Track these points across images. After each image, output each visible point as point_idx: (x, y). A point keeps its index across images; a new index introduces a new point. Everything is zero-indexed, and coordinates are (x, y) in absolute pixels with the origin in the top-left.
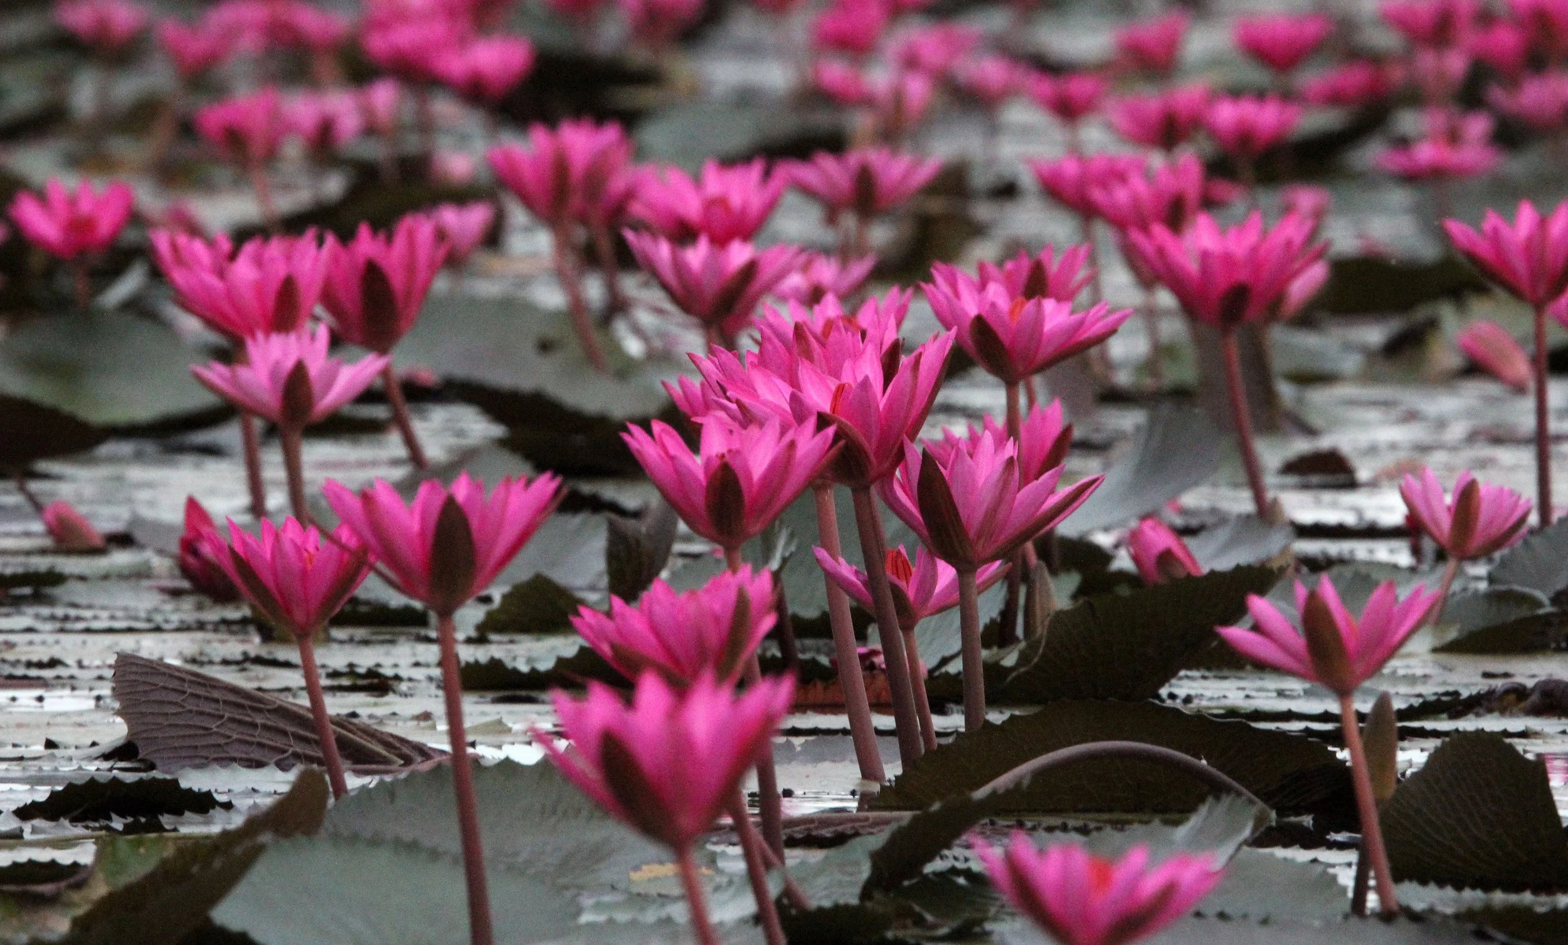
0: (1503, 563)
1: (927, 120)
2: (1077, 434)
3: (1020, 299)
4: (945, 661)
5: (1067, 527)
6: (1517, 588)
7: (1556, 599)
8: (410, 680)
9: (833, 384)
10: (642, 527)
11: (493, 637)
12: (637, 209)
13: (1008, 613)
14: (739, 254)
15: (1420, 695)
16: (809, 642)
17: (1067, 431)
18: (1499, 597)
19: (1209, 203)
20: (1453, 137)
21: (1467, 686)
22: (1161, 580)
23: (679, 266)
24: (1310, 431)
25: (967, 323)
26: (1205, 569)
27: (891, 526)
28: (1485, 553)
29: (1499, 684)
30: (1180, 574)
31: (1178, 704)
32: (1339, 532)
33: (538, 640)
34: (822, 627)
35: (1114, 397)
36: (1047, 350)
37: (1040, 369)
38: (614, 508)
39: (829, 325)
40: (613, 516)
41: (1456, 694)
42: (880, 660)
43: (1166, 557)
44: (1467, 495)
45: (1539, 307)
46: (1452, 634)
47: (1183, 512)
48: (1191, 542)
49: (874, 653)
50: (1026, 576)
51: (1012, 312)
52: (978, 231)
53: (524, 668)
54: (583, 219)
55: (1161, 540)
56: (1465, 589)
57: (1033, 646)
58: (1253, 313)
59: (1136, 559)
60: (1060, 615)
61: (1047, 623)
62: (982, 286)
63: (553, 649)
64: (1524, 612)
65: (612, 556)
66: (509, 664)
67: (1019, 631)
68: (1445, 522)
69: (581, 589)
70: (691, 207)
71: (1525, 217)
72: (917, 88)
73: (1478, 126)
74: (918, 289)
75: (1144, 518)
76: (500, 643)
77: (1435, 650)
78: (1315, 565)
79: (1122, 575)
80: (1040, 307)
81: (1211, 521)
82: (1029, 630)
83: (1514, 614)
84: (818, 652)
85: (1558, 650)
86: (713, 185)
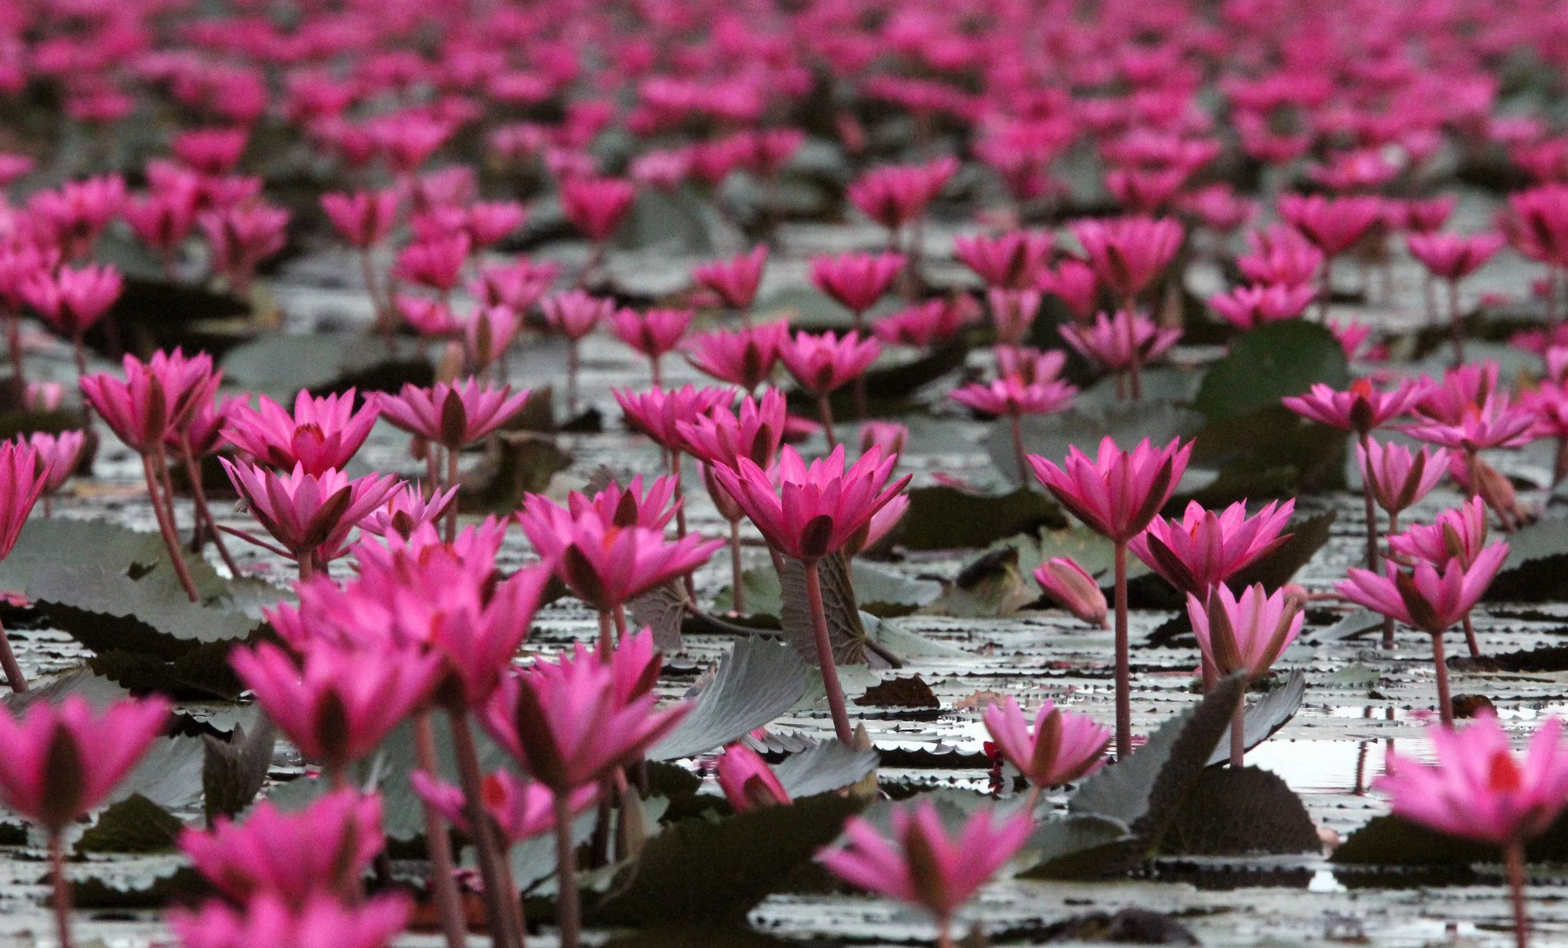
0: (1083, 790)
2: (666, 662)
3: (612, 529)
4: (537, 883)
5: (656, 754)
6: (1097, 815)
7: (1134, 828)
8: (10, 897)
9: (431, 611)
10: (239, 749)
11: (92, 856)
12: (229, 437)
13: (599, 836)
14: (334, 482)
15: (1004, 922)
16: (402, 863)
17: (658, 658)
18: (1081, 825)
19: (792, 438)
20: (1028, 374)
21: (1051, 912)
22: (749, 806)
23: (273, 491)
24: (892, 661)
25: (561, 551)
26: (793, 794)
27: (484, 749)
28: (1063, 783)
29: (1081, 911)
30: (769, 800)
31: (767, 928)
32: (920, 759)
33: (136, 859)
34: (417, 849)
35: (699, 626)
36: (640, 579)
37: (631, 597)
38: (207, 728)
39: (427, 553)
40: (209, 737)
41: (1038, 921)
42: (475, 882)
43: (754, 783)
45: (1120, 541)
46: (1034, 861)
47: (767, 738)
48: (777, 768)
49: (469, 874)
50: (617, 801)
51: (606, 540)
52: (564, 462)
53: (122, 887)
54: (173, 446)
55: (748, 766)
56: (1046, 818)
57: (625, 872)
58: (835, 544)
59: (723, 784)
60: (652, 840)
61: (639, 848)
62: (575, 516)
63: (148, 869)
64: (1104, 840)
65: (209, 778)
66: (109, 883)
67: (610, 854)
68: (1027, 752)
69: (178, 810)
70: (283, 435)
71: (1107, 454)
72: (502, 319)
73: (1051, 362)
74: (513, 519)
75: (730, 745)
76: (98, 861)
77: (1018, 876)
78: (899, 792)
79: (709, 799)
80: (632, 538)
81: (794, 748)
82: (620, 854)
83: (1095, 841)
84: (412, 872)
85: (1137, 878)
86: (306, 413)
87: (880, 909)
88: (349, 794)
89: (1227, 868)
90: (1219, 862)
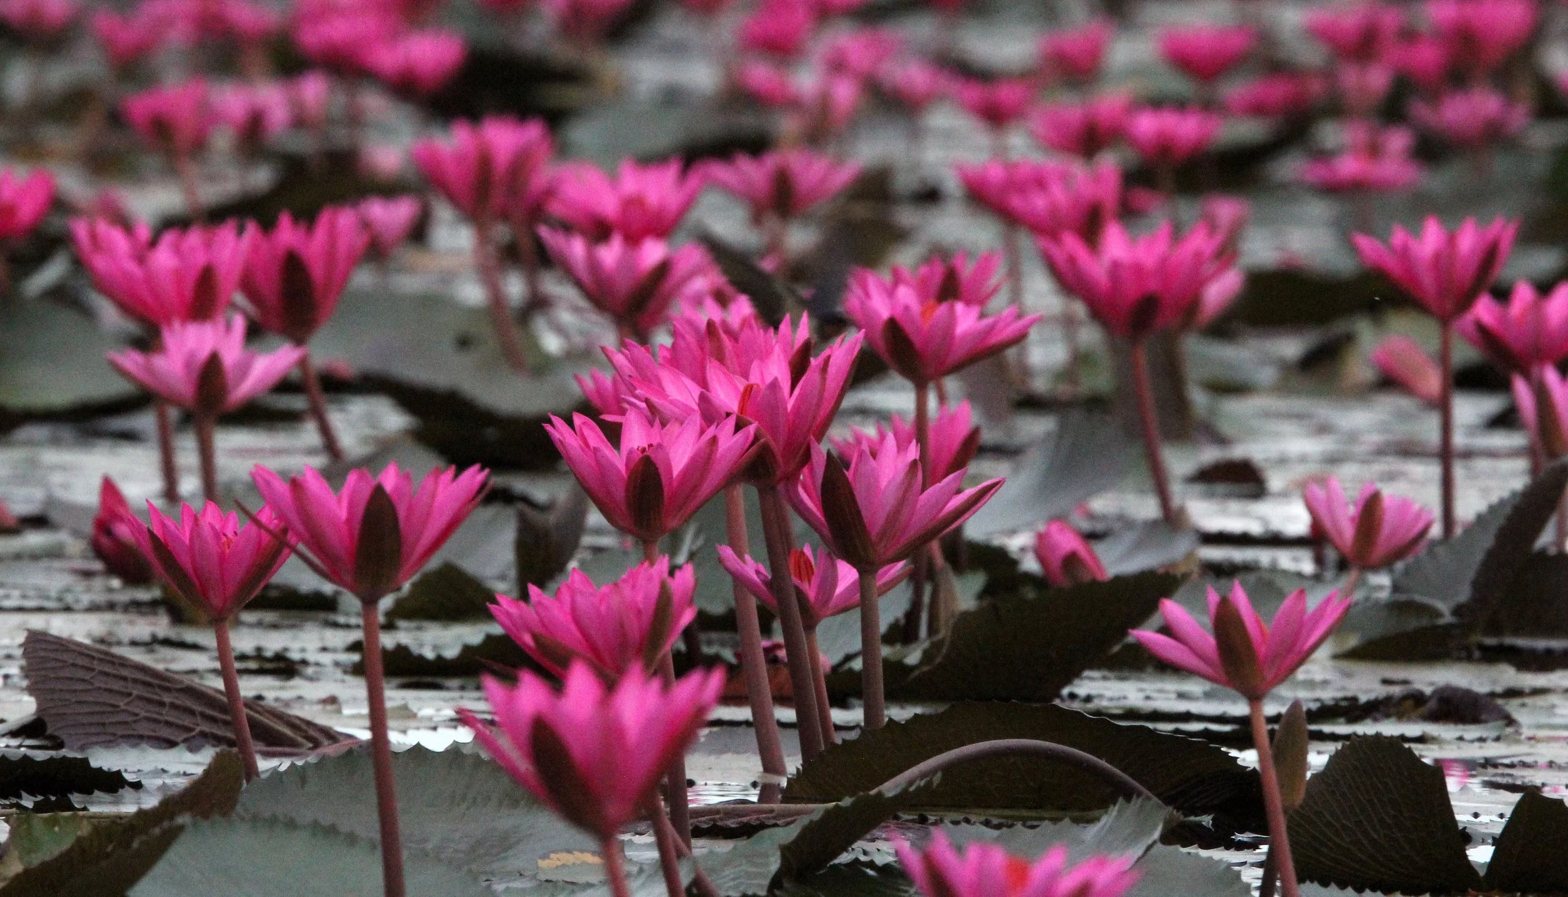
0: (1407, 572)
1: (854, 123)
2: (985, 438)
3: (932, 301)
4: (849, 658)
5: (976, 528)
6: (1418, 598)
7: (1458, 611)
8: (317, 664)
9: (741, 384)
10: (550, 520)
11: (402, 624)
12: (556, 209)
13: (912, 614)
14: (653, 252)
15: (1317, 700)
16: (714, 635)
17: (975, 434)
18: (1400, 607)
19: (1128, 212)
20: (1374, 151)
21: (1366, 692)
22: (1065, 583)
23: (594, 264)
24: (1221, 440)
25: (879, 327)
26: (1109, 572)
27: (798, 528)
28: (1386, 564)
29: (1396, 690)
30: (1086, 578)
31: (1076, 706)
32: (1244, 540)
33: (445, 627)
34: (728, 623)
35: (1032, 404)
36: (959, 352)
37: (952, 371)
38: (525, 500)
39: (742, 323)
40: (528, 510)
41: (1354, 699)
42: (782, 654)
43: (1071, 560)
44: (1371, 507)
45: (1445, 321)
46: (1353, 641)
47: (1091, 516)
48: (1097, 547)
49: (777, 646)
50: (931, 574)
51: (923, 314)
52: (900, 236)
53: (429, 655)
54: (504, 215)
55: (1067, 542)
56: (1367, 599)
57: (936, 646)
58: (1165, 321)
59: (1042, 562)
60: (965, 615)
61: (952, 621)
62: (893, 289)
63: (459, 637)
64: (1425, 622)
65: (521, 548)
66: (415, 650)
67: (923, 630)
68: (1348, 532)
69: (491, 579)
70: (608, 205)
71: (1432, 234)
72: (845, 92)
73: (1398, 141)
75: (1052, 521)
77: (1336, 657)
78: (1221, 571)
79: (1028, 577)
80: (952, 310)
81: (1117, 526)
82: (932, 630)
83: (1413, 623)
84: (723, 644)
85: (1459, 659)
86: (631, 182)
87: (1195, 687)
88: (662, 564)
89: (1549, 652)
90: (1541, 644)
